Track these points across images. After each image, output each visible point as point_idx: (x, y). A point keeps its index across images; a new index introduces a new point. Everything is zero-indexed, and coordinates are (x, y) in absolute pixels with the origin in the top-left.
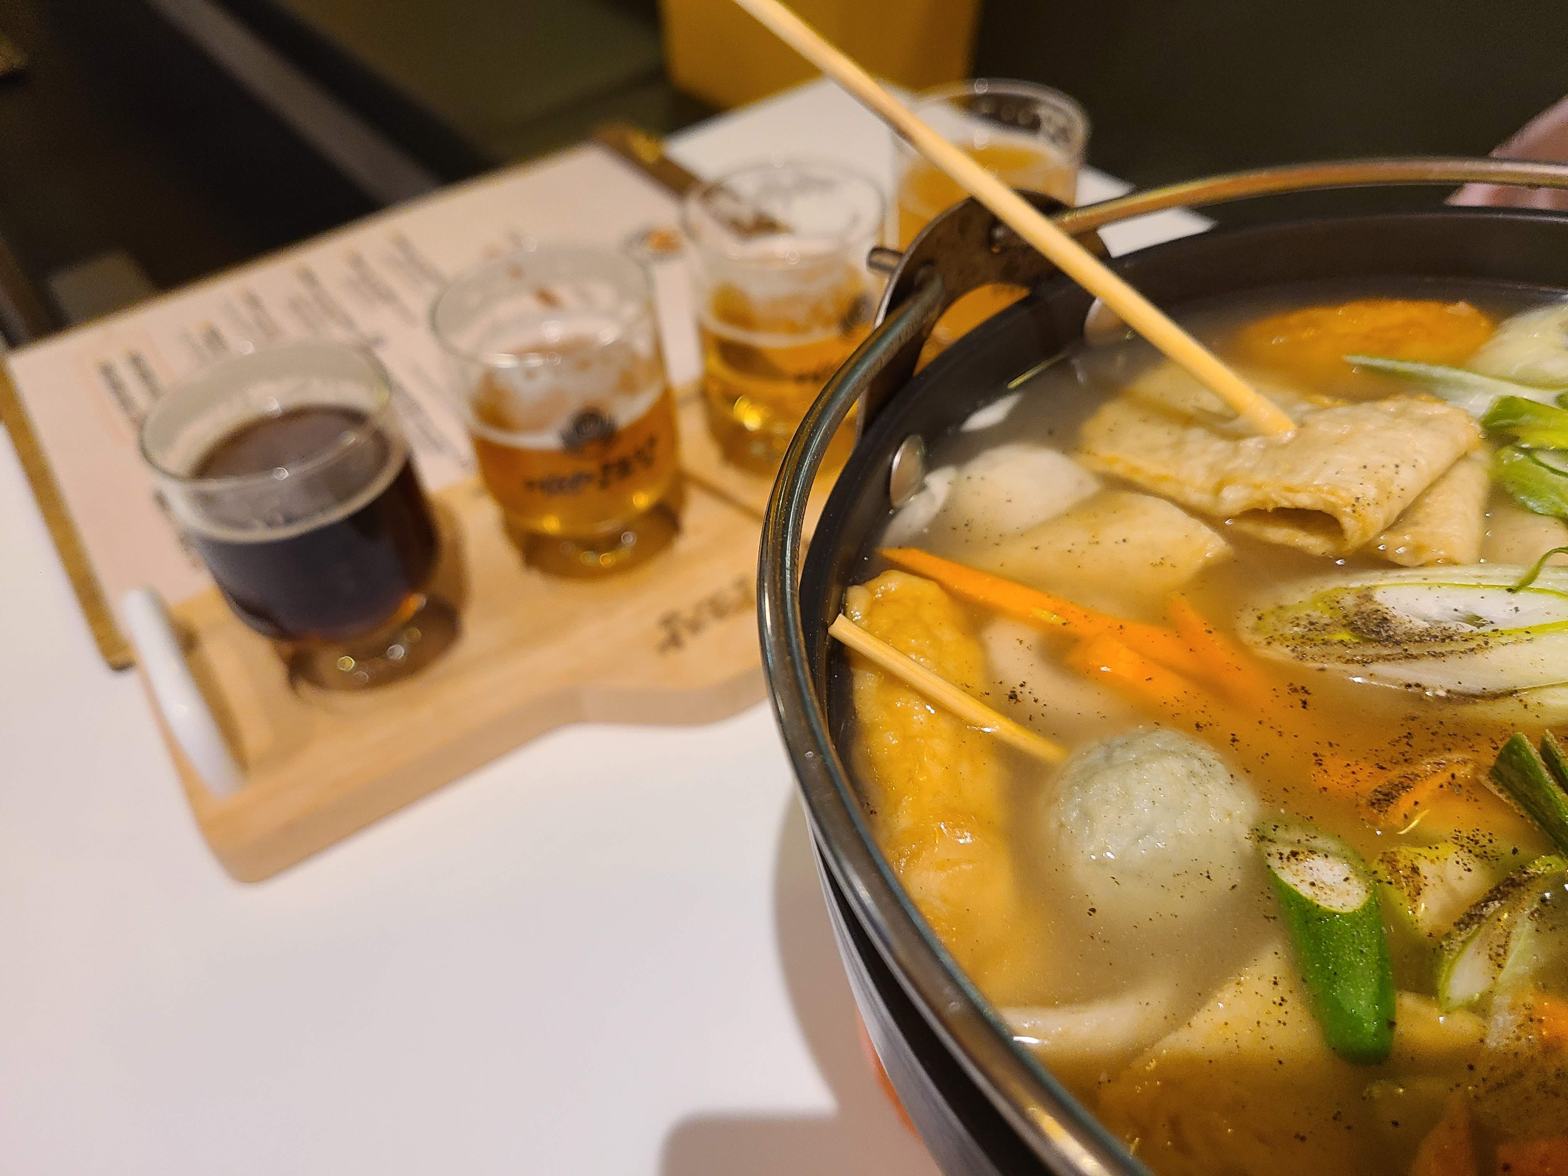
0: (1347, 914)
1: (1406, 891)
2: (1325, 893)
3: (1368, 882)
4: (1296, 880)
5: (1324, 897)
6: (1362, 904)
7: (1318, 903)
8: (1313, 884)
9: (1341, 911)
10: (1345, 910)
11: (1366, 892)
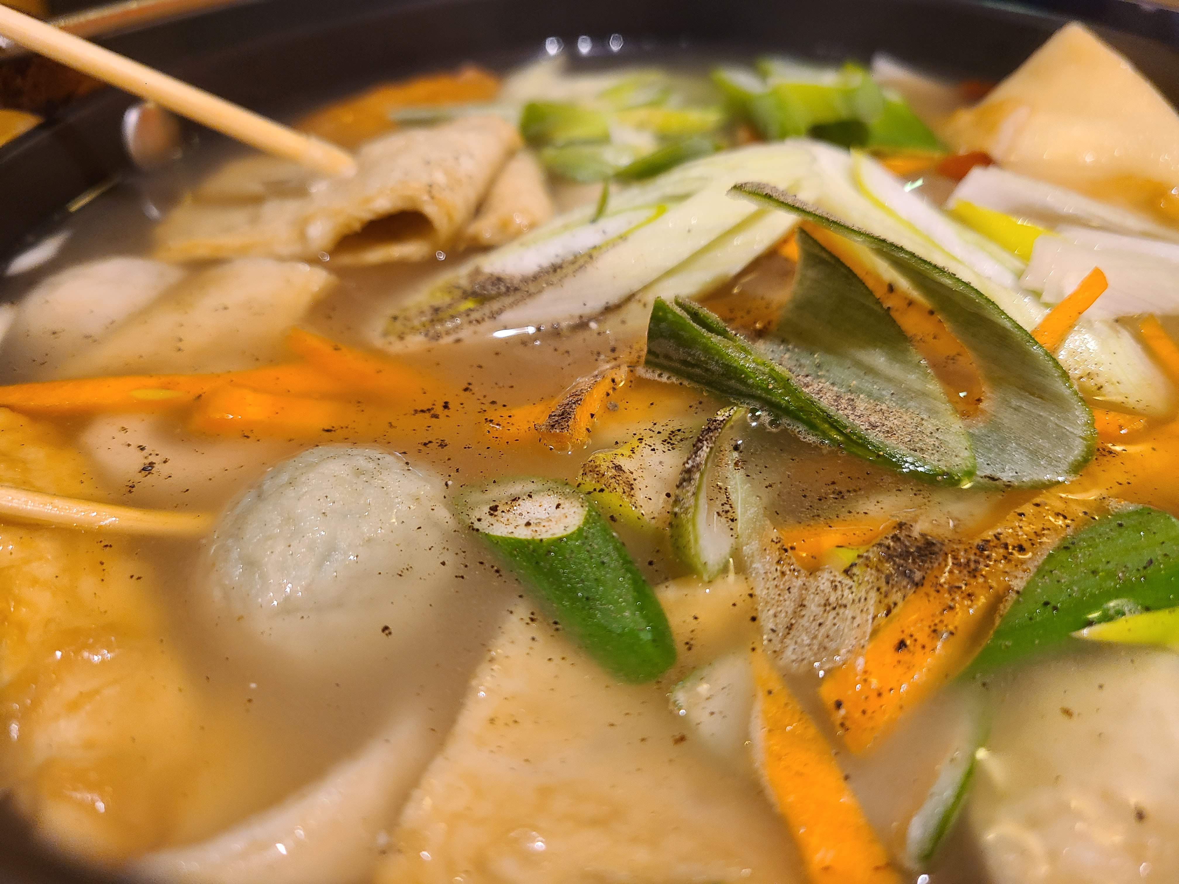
0: (573, 533)
1: (620, 490)
2: (544, 526)
3: (580, 498)
4: (510, 529)
5: (544, 529)
6: (583, 518)
7: (540, 537)
8: (528, 524)
9: (565, 533)
10: (570, 531)
11: (582, 506)
